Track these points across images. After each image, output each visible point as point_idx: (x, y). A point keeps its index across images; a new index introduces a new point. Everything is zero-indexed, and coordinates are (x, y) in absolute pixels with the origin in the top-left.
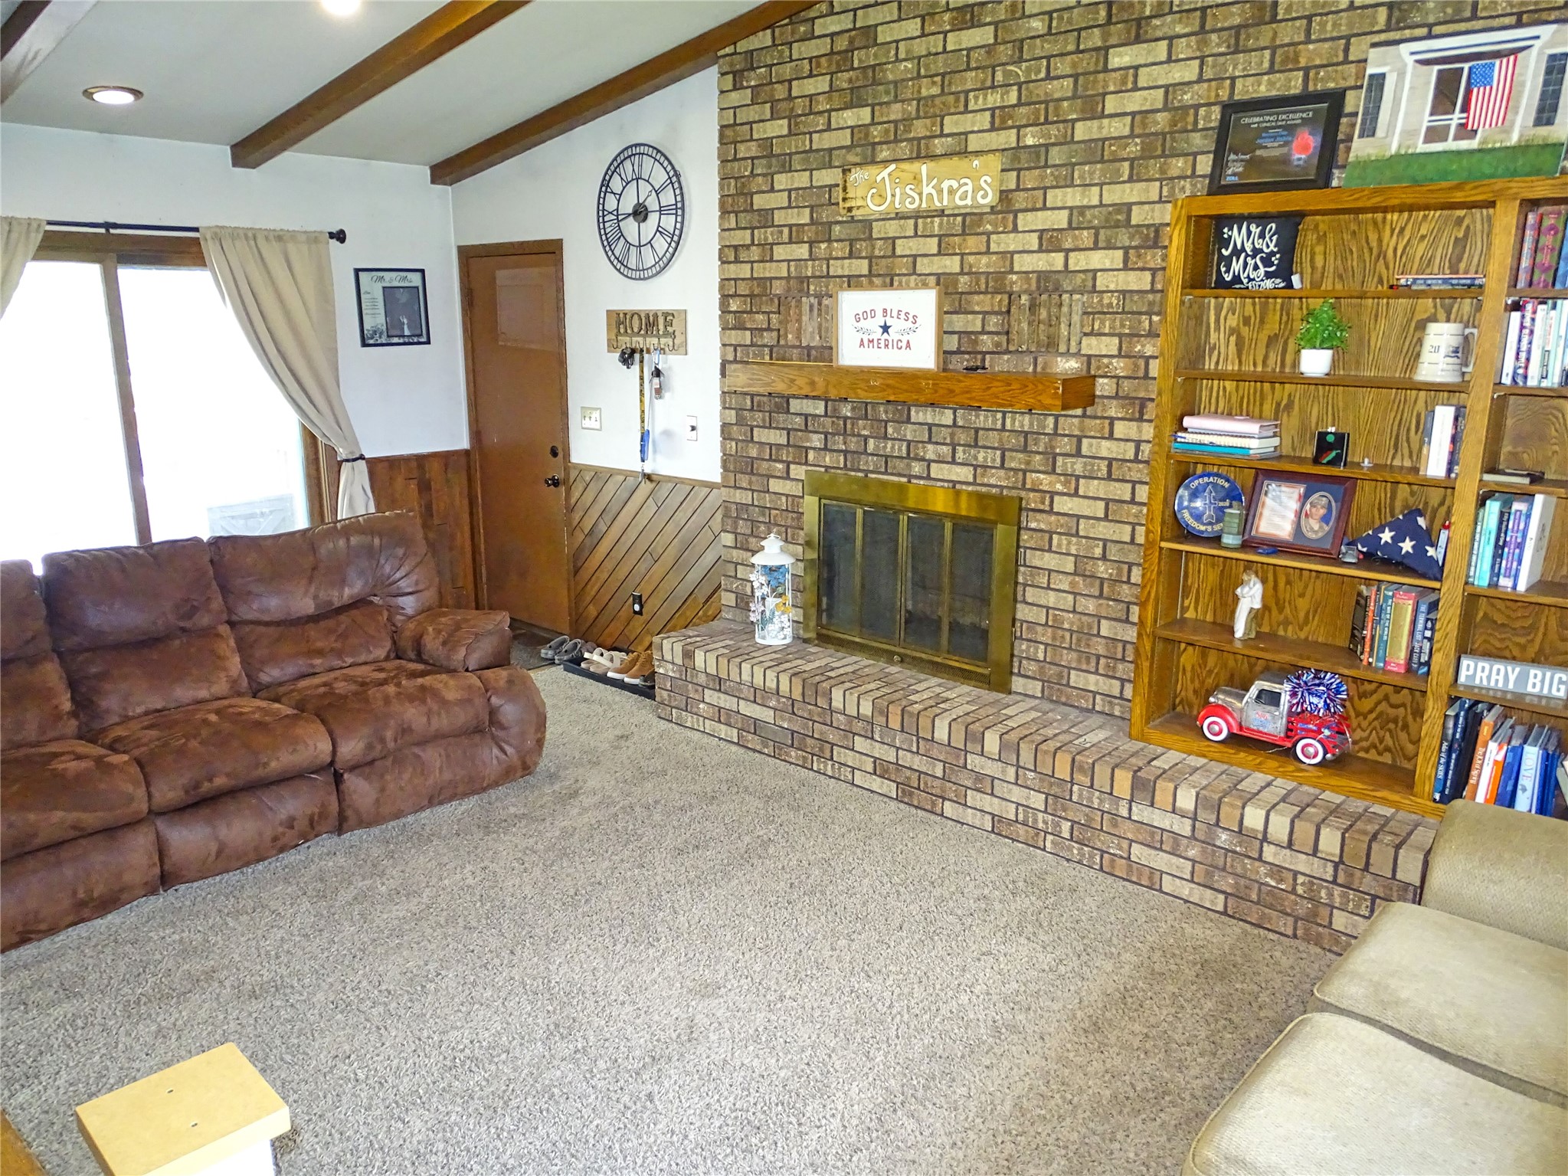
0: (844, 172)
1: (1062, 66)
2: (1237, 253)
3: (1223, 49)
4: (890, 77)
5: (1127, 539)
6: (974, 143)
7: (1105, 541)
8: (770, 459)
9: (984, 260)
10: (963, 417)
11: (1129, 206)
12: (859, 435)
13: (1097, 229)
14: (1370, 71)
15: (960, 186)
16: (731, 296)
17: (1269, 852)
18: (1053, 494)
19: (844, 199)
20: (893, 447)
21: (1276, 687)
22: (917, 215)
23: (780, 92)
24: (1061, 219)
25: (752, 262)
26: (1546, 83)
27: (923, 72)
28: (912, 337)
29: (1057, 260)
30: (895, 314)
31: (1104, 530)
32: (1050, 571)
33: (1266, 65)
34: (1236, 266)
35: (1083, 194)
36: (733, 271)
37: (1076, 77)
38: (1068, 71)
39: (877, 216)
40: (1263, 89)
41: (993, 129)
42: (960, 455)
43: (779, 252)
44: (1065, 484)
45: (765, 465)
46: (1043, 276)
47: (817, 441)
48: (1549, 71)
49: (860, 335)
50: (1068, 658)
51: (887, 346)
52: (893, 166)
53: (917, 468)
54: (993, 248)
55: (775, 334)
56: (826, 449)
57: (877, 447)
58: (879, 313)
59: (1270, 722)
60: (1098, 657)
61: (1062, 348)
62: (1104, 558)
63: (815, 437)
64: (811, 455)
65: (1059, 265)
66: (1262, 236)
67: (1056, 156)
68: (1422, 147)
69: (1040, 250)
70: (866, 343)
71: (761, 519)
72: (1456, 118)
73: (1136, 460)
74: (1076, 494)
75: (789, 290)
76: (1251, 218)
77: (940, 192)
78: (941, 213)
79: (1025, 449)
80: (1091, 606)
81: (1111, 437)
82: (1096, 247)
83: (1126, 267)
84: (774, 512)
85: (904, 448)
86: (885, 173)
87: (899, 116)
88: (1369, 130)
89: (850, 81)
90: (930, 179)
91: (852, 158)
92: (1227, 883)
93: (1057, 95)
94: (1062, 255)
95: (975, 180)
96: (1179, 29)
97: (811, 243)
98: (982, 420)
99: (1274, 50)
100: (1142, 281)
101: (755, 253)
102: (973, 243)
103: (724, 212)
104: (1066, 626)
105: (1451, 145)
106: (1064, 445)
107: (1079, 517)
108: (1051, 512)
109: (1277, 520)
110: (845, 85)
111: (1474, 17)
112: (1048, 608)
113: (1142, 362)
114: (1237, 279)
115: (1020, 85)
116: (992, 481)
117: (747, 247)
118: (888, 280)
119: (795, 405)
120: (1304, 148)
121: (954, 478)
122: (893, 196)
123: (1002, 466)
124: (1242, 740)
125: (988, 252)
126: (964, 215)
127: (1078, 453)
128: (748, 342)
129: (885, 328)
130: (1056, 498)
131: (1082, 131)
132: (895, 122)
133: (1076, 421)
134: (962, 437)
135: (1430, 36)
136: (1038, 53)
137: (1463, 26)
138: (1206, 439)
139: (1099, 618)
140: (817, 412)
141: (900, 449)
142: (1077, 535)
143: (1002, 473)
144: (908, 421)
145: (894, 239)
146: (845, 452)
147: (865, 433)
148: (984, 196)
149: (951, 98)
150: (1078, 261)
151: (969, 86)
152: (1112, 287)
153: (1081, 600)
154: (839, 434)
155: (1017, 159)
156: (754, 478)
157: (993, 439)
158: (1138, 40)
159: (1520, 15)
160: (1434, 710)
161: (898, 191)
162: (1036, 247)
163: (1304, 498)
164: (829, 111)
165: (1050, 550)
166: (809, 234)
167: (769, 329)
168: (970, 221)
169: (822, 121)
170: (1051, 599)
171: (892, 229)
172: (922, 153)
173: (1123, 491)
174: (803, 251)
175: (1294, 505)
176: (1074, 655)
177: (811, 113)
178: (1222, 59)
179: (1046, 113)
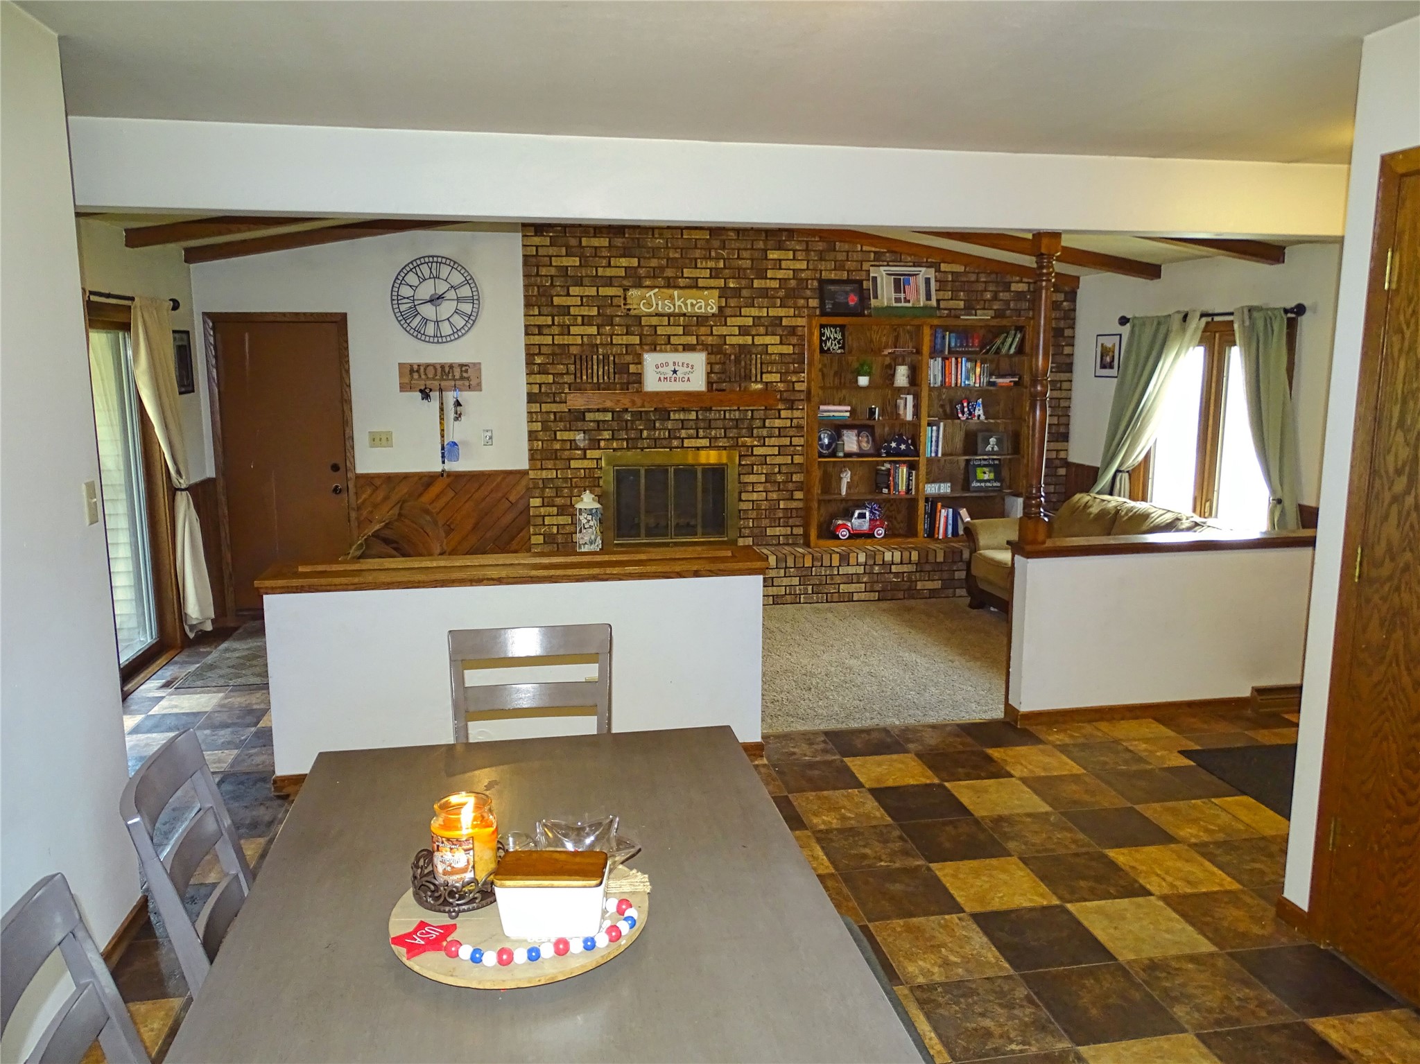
0: (624, 290)
1: (745, 254)
2: (828, 339)
3: (816, 258)
4: (650, 245)
5: (790, 462)
6: (701, 283)
7: (779, 465)
8: (571, 449)
9: (710, 338)
10: (702, 414)
11: (781, 318)
12: (636, 429)
13: (767, 327)
14: (872, 275)
15: (697, 303)
16: (536, 354)
17: (894, 569)
18: (752, 447)
19: (625, 304)
20: (659, 434)
21: (864, 511)
22: (669, 315)
23: (573, 242)
24: (750, 321)
25: (553, 335)
26: (926, 287)
27: (669, 245)
28: (690, 376)
29: (749, 340)
30: (680, 364)
31: (779, 460)
32: (753, 483)
33: (833, 267)
34: (829, 344)
35: (759, 312)
36: (537, 340)
37: (752, 260)
38: (748, 257)
39: (644, 314)
40: (833, 276)
41: (711, 277)
42: (701, 433)
43: (573, 330)
44: (759, 441)
45: (567, 453)
46: (742, 347)
47: (607, 435)
48: (926, 283)
49: (659, 375)
50: (765, 522)
51: (675, 380)
52: (657, 290)
53: (675, 443)
54: (715, 333)
55: (573, 377)
56: (613, 439)
57: (648, 434)
58: (671, 364)
59: (864, 525)
60: (780, 519)
61: (753, 379)
62: (779, 472)
63: (606, 433)
64: (602, 444)
65: (750, 342)
66: (836, 333)
67: (745, 293)
68: (895, 305)
69: (740, 335)
70: (662, 379)
71: (564, 485)
72: (902, 295)
73: (791, 427)
74: (764, 445)
75: (583, 351)
76: (831, 326)
77: (686, 305)
78: (684, 315)
79: (737, 427)
80: (774, 496)
81: (779, 418)
82: (766, 334)
83: (781, 343)
84: (574, 480)
85: (667, 433)
86: (652, 293)
87: (656, 265)
88: (876, 297)
89: (623, 243)
90: (679, 299)
91: (626, 283)
92: (879, 587)
93: (744, 266)
94: (751, 337)
95: (706, 301)
96: (798, 248)
97: (599, 327)
98: (712, 415)
99: (835, 262)
100: (790, 350)
101: (556, 330)
102: (703, 330)
103: (528, 305)
104: (763, 507)
105: (903, 304)
106: (758, 423)
107: (766, 456)
108: (752, 455)
109: (851, 445)
110: (619, 245)
111: (901, 261)
112: (753, 501)
113: (791, 384)
114: (829, 349)
115: (724, 259)
116: (721, 444)
117: (549, 326)
118: (653, 347)
119: (589, 416)
120: (853, 300)
121: (698, 445)
122: (657, 304)
123: (725, 437)
124: (855, 536)
125: (712, 334)
126: (697, 317)
127: (764, 427)
128: (551, 381)
129: (675, 372)
130: (755, 449)
131: (756, 284)
132: (654, 268)
133: (762, 412)
134: (702, 425)
135: (888, 265)
136: (733, 246)
137: (898, 264)
138: (831, 414)
139: (779, 500)
140: (607, 419)
141: (664, 434)
142: (766, 464)
143: (726, 440)
144: (669, 419)
145: (656, 326)
146: (627, 440)
147: (641, 427)
148: (712, 308)
149: (687, 261)
150: (758, 340)
151: (697, 256)
152: (775, 352)
153: (770, 494)
154: (622, 430)
155: (724, 292)
156: (557, 462)
157: (720, 424)
158: (779, 249)
159: (914, 263)
160: (921, 504)
161: (660, 302)
162: (737, 333)
163: (858, 435)
164: (610, 257)
165: (753, 473)
166: (599, 321)
167: (567, 373)
168: (702, 320)
169: (604, 262)
170: (755, 496)
171: (654, 321)
172: (670, 284)
173: (786, 441)
174: (594, 330)
175: (855, 438)
176: (767, 521)
177: (596, 256)
178: (816, 262)
179: (739, 274)
